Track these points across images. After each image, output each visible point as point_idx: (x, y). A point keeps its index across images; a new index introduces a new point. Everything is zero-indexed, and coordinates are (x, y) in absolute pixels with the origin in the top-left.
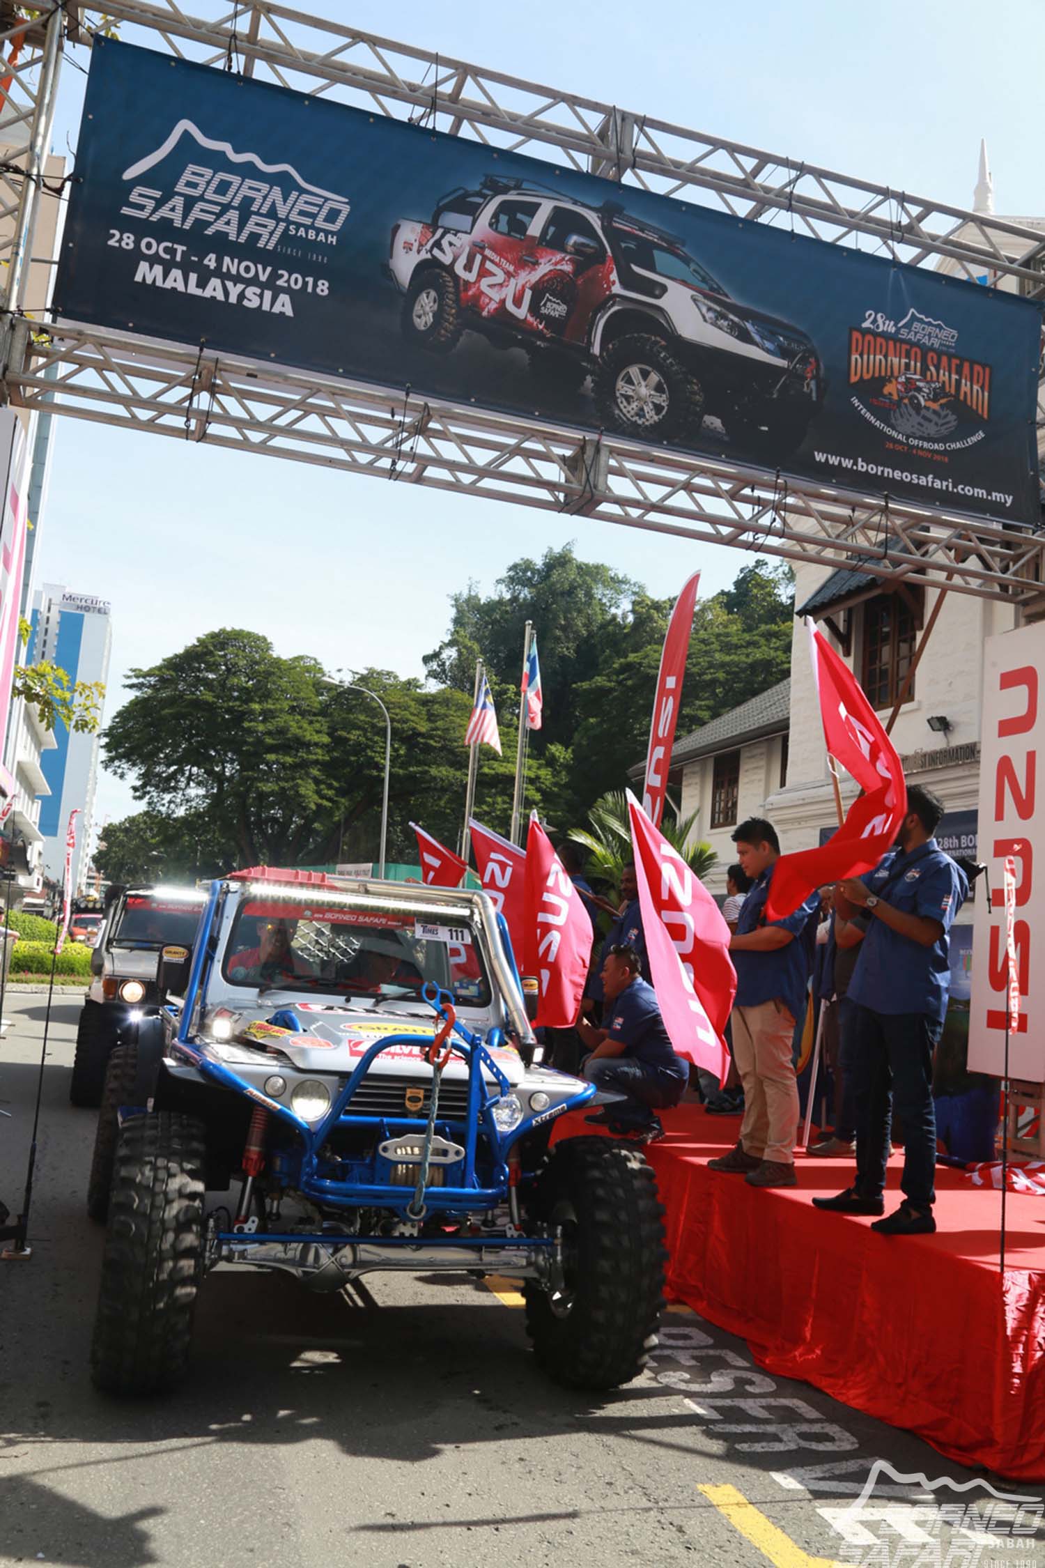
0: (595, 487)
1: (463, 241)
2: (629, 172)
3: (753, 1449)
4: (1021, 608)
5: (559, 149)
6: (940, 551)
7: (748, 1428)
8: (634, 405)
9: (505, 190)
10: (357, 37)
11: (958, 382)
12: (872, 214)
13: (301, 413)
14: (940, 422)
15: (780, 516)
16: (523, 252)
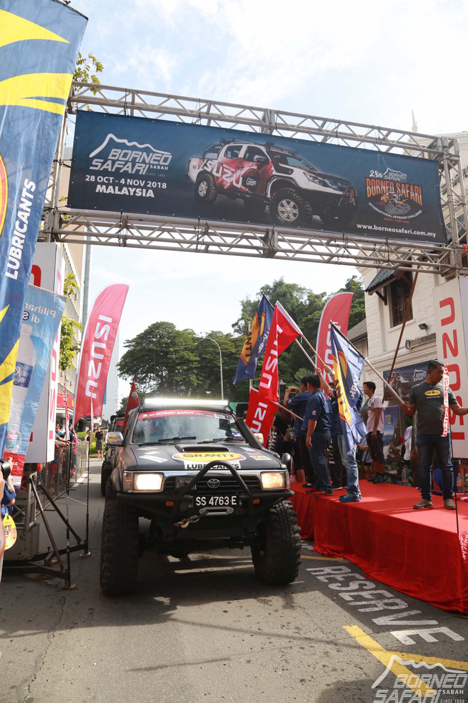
0: (274, 246)
1: (215, 163)
2: (275, 131)
3: (365, 611)
4: (445, 276)
5: (248, 126)
7: (364, 603)
8: (285, 214)
9: (229, 143)
10: (170, 97)
11: (409, 193)
12: (369, 135)
13: (160, 232)
14: (404, 209)
15: (347, 250)
16: (238, 164)
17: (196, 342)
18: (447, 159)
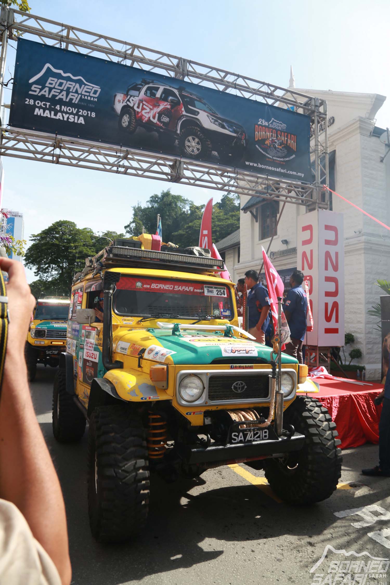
0: (180, 174)
1: (136, 99)
2: (186, 77)
4: (307, 207)
5: (164, 70)
6: (284, 191)
8: (191, 149)
9: (149, 83)
10: (101, 37)
11: (287, 140)
12: (260, 90)
13: (88, 154)
14: (282, 152)
15: (236, 181)
16: (154, 102)
17: (93, 240)
18: (317, 116)
